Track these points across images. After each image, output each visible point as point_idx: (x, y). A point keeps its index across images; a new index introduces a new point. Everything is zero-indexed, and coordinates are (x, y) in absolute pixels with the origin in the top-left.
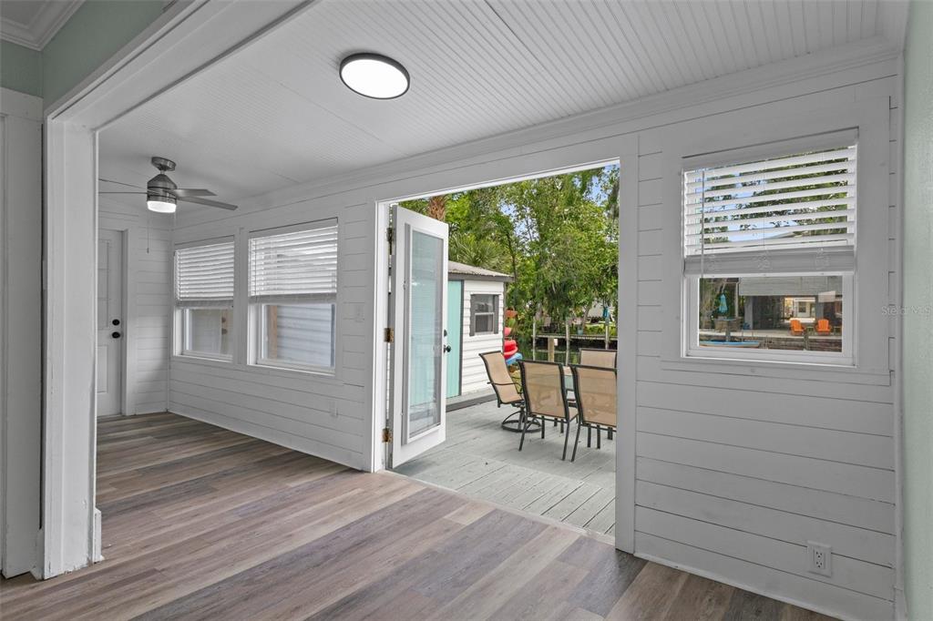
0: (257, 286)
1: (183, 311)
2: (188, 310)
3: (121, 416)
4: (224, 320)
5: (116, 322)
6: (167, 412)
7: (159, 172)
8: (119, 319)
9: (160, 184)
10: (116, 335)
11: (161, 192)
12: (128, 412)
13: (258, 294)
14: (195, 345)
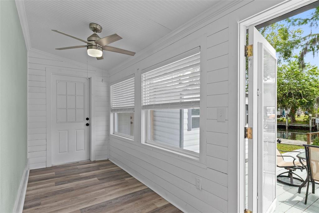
0: (146, 100)
1: (114, 113)
2: (116, 113)
3: (90, 162)
4: (131, 118)
5: (87, 119)
6: (108, 160)
7: (93, 33)
8: (89, 118)
9: (93, 38)
10: (87, 125)
11: (94, 43)
12: (92, 160)
13: (146, 104)
14: (119, 130)
